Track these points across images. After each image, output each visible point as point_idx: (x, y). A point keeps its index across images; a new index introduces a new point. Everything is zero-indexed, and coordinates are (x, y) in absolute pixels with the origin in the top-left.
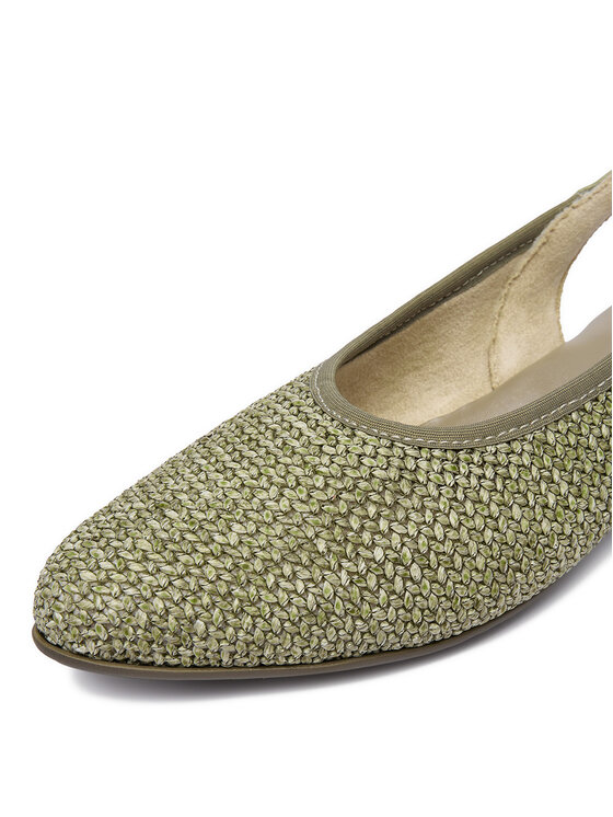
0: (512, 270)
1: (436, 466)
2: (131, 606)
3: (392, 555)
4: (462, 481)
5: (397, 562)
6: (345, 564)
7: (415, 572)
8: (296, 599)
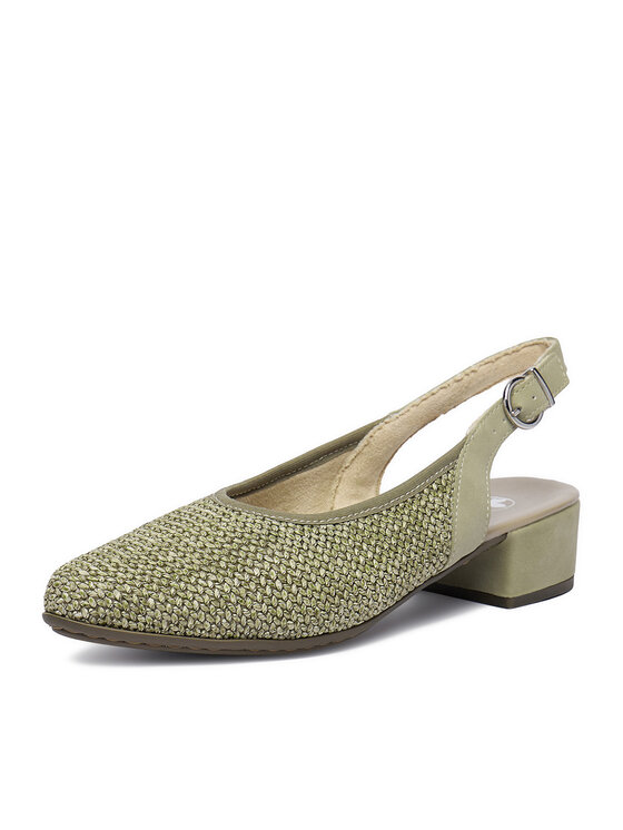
0: (343, 462)
1: (291, 531)
2: (111, 586)
3: (264, 573)
4: (306, 540)
5: (268, 577)
6: (237, 574)
7: (278, 584)
8: (208, 591)
